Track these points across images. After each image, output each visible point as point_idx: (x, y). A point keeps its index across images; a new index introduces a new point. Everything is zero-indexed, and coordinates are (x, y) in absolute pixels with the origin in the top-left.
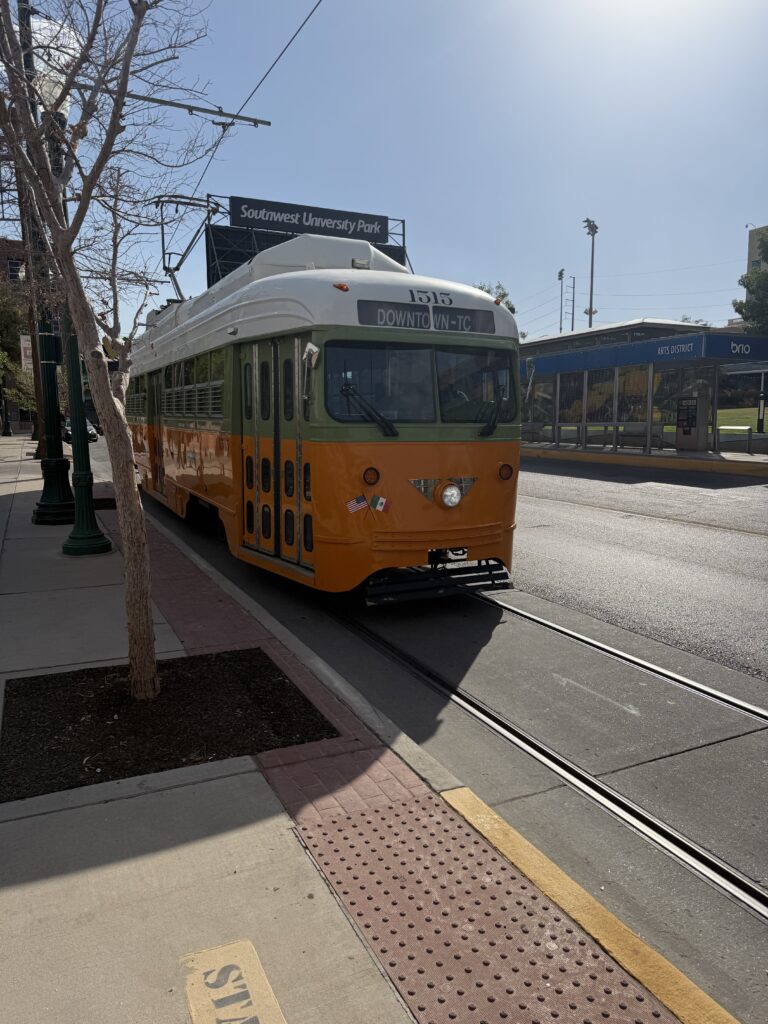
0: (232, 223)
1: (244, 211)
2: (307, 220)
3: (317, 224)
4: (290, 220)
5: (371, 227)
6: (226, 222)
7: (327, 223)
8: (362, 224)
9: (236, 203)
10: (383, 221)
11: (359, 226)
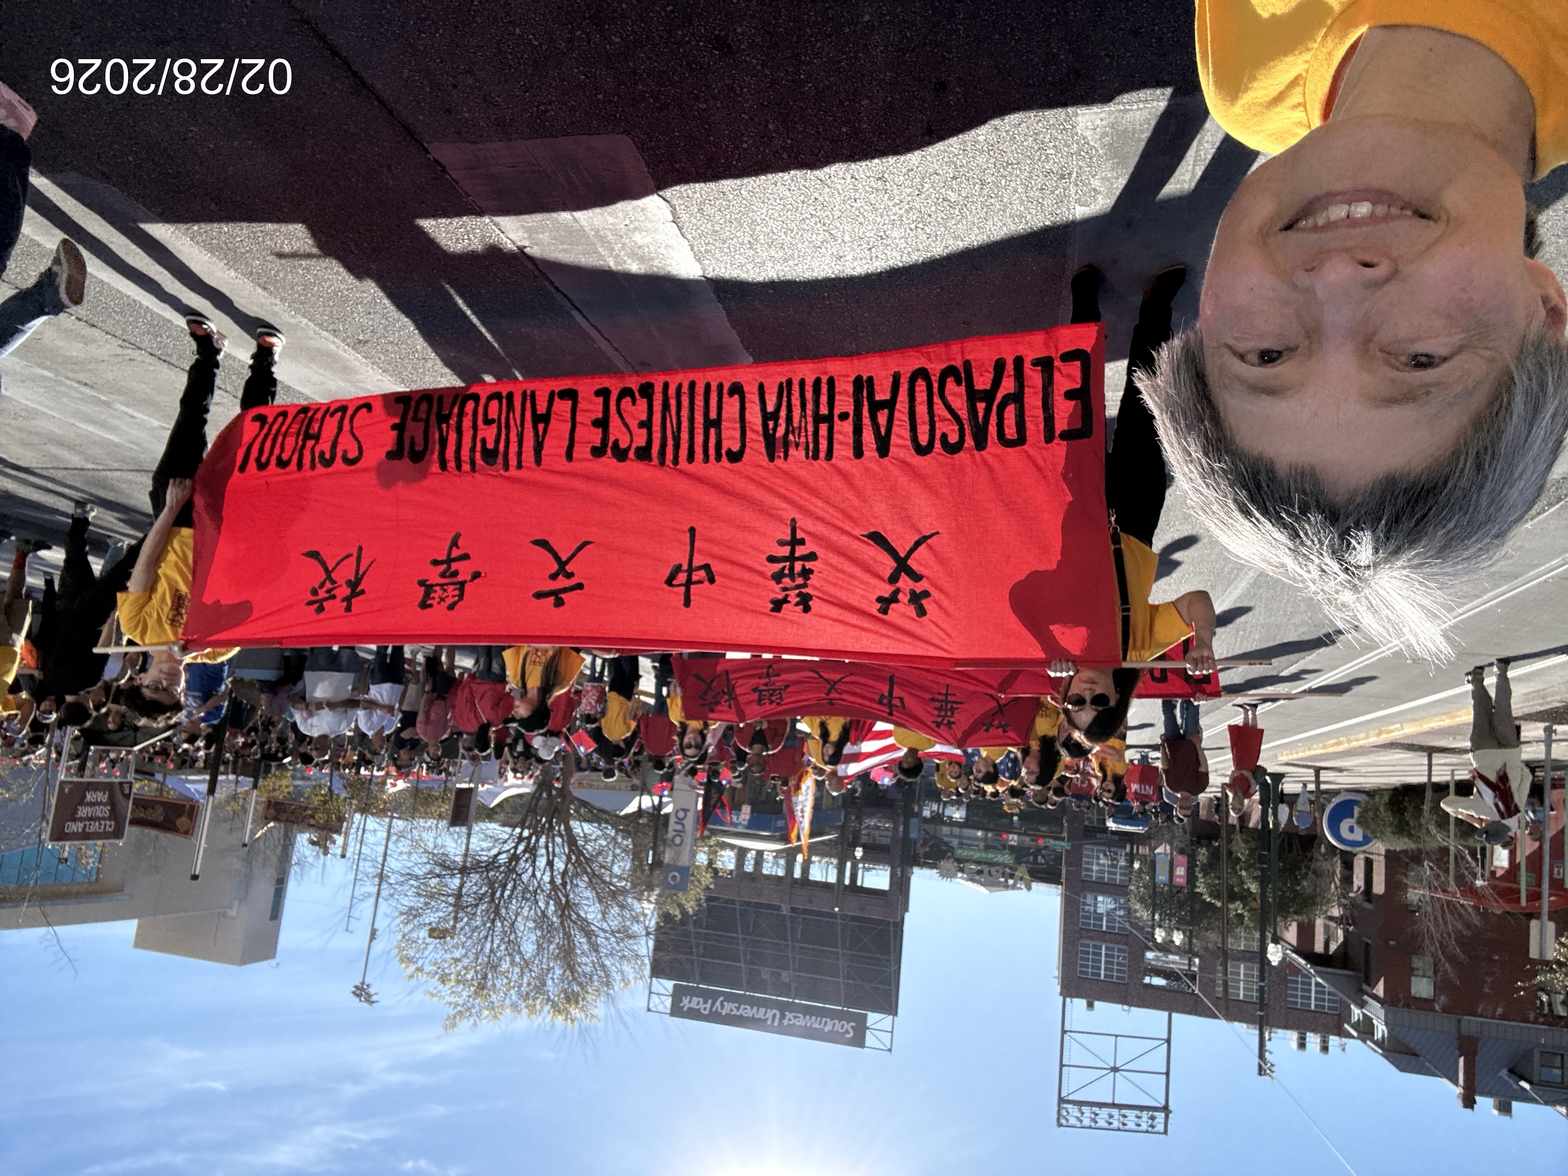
0: (865, 1017)
1: (851, 1031)
2: (775, 1015)
3: (762, 1010)
4: (795, 1017)
5: (693, 1005)
6: (873, 1018)
7: (749, 1011)
8: (705, 1008)
9: (859, 1041)
10: (676, 1011)
11: (708, 1006)
